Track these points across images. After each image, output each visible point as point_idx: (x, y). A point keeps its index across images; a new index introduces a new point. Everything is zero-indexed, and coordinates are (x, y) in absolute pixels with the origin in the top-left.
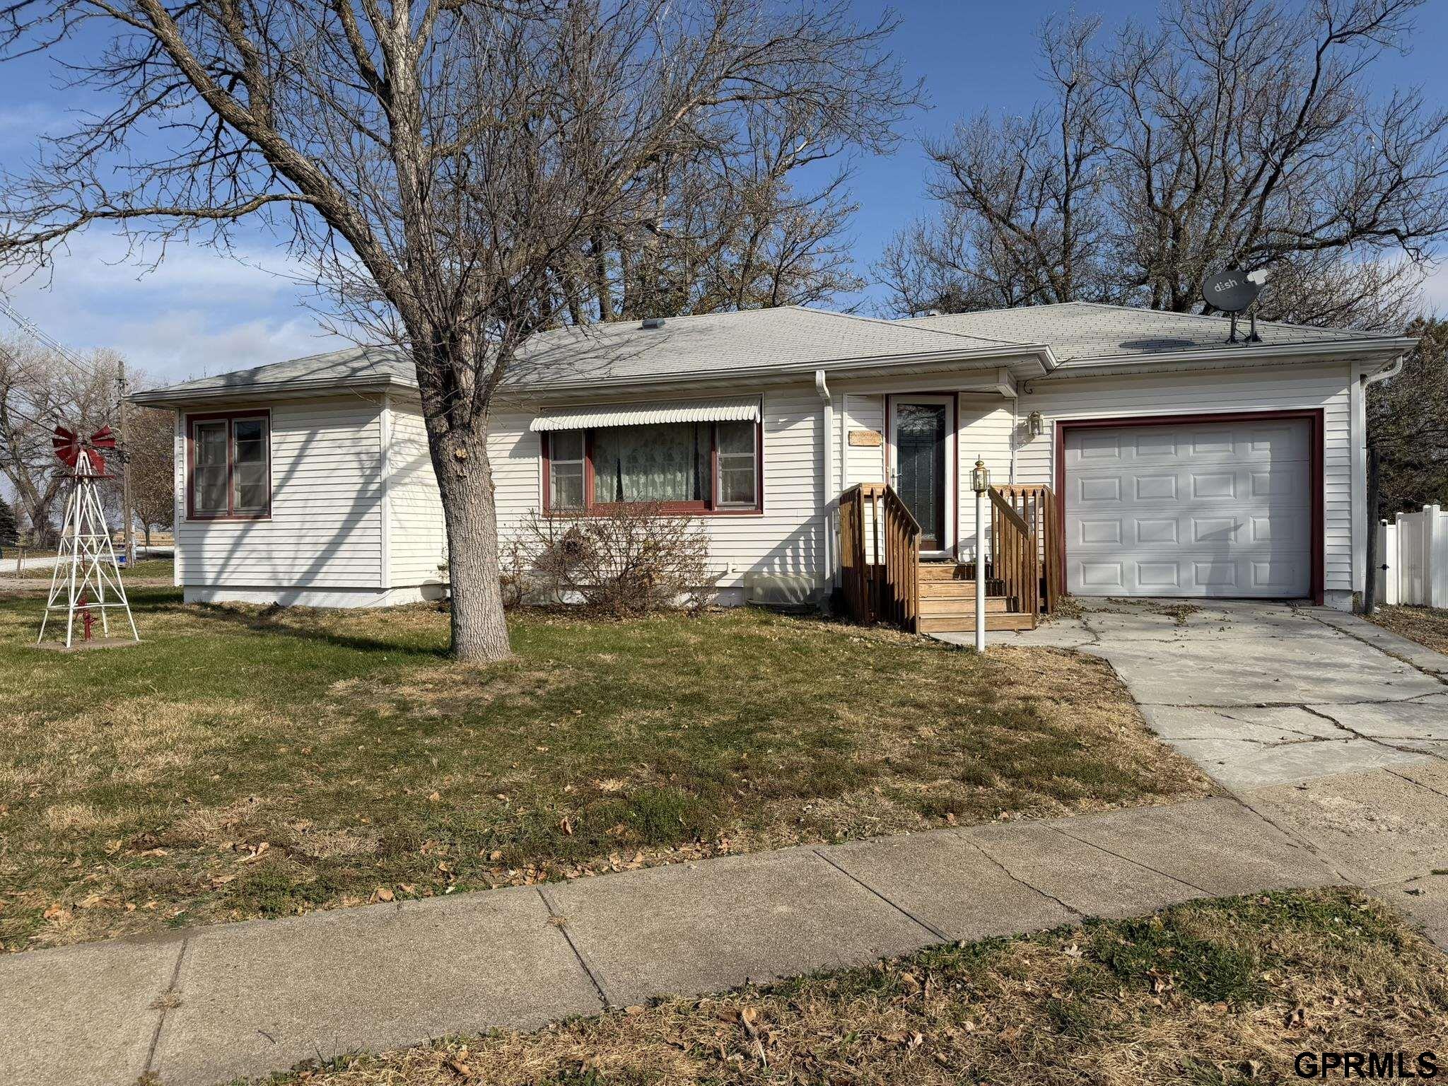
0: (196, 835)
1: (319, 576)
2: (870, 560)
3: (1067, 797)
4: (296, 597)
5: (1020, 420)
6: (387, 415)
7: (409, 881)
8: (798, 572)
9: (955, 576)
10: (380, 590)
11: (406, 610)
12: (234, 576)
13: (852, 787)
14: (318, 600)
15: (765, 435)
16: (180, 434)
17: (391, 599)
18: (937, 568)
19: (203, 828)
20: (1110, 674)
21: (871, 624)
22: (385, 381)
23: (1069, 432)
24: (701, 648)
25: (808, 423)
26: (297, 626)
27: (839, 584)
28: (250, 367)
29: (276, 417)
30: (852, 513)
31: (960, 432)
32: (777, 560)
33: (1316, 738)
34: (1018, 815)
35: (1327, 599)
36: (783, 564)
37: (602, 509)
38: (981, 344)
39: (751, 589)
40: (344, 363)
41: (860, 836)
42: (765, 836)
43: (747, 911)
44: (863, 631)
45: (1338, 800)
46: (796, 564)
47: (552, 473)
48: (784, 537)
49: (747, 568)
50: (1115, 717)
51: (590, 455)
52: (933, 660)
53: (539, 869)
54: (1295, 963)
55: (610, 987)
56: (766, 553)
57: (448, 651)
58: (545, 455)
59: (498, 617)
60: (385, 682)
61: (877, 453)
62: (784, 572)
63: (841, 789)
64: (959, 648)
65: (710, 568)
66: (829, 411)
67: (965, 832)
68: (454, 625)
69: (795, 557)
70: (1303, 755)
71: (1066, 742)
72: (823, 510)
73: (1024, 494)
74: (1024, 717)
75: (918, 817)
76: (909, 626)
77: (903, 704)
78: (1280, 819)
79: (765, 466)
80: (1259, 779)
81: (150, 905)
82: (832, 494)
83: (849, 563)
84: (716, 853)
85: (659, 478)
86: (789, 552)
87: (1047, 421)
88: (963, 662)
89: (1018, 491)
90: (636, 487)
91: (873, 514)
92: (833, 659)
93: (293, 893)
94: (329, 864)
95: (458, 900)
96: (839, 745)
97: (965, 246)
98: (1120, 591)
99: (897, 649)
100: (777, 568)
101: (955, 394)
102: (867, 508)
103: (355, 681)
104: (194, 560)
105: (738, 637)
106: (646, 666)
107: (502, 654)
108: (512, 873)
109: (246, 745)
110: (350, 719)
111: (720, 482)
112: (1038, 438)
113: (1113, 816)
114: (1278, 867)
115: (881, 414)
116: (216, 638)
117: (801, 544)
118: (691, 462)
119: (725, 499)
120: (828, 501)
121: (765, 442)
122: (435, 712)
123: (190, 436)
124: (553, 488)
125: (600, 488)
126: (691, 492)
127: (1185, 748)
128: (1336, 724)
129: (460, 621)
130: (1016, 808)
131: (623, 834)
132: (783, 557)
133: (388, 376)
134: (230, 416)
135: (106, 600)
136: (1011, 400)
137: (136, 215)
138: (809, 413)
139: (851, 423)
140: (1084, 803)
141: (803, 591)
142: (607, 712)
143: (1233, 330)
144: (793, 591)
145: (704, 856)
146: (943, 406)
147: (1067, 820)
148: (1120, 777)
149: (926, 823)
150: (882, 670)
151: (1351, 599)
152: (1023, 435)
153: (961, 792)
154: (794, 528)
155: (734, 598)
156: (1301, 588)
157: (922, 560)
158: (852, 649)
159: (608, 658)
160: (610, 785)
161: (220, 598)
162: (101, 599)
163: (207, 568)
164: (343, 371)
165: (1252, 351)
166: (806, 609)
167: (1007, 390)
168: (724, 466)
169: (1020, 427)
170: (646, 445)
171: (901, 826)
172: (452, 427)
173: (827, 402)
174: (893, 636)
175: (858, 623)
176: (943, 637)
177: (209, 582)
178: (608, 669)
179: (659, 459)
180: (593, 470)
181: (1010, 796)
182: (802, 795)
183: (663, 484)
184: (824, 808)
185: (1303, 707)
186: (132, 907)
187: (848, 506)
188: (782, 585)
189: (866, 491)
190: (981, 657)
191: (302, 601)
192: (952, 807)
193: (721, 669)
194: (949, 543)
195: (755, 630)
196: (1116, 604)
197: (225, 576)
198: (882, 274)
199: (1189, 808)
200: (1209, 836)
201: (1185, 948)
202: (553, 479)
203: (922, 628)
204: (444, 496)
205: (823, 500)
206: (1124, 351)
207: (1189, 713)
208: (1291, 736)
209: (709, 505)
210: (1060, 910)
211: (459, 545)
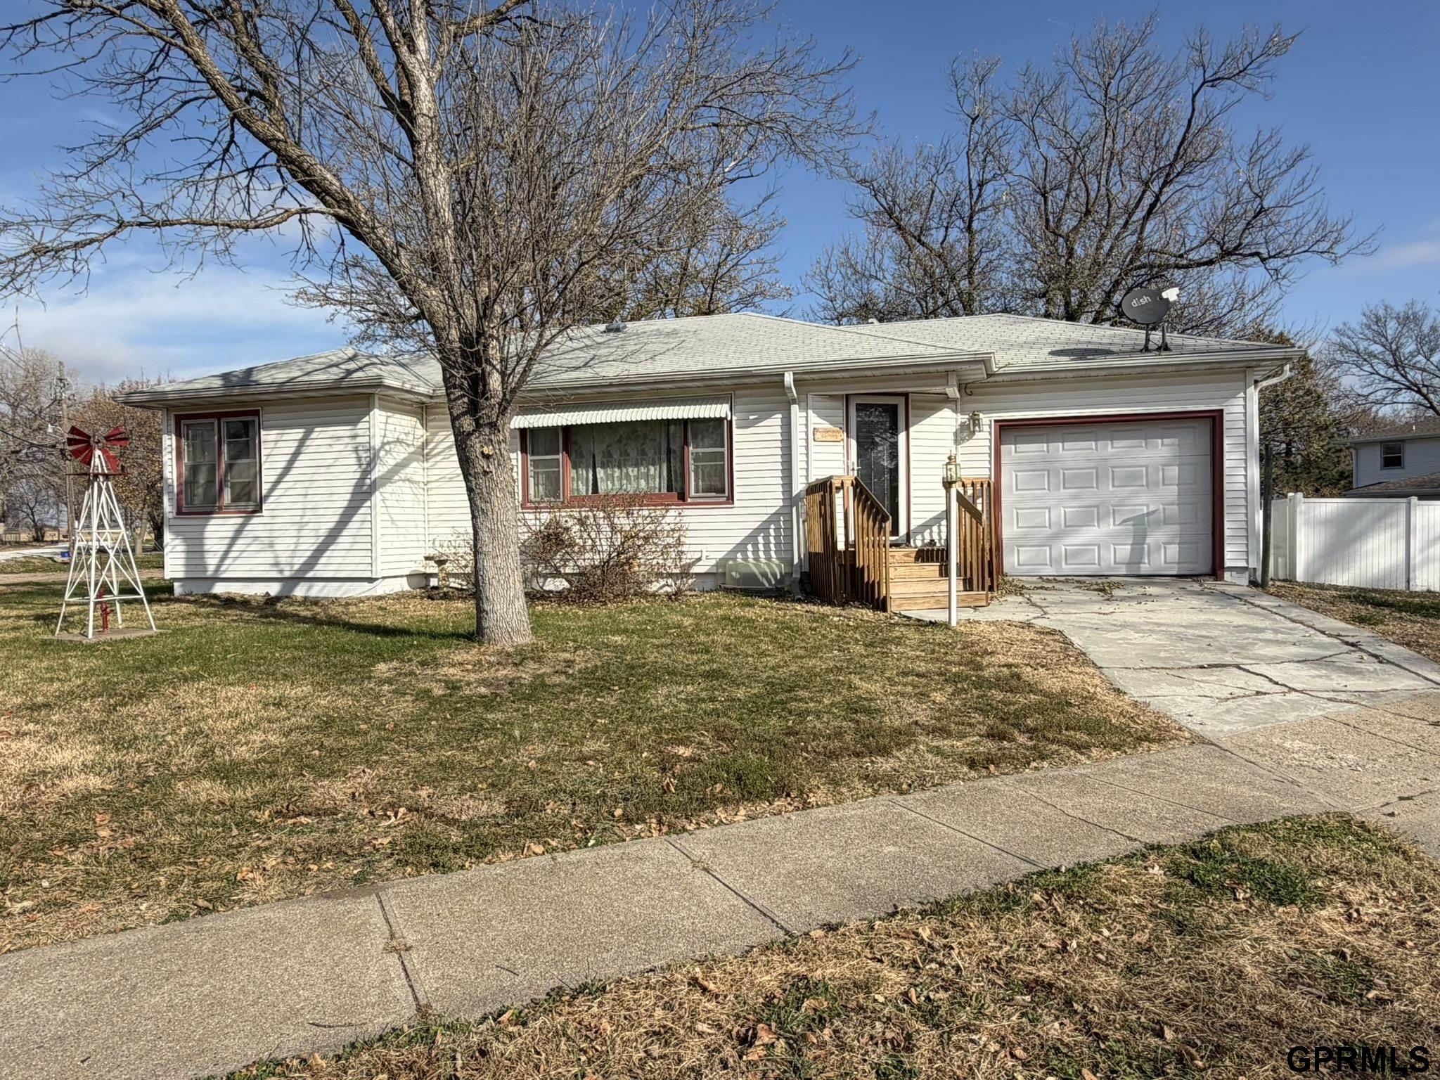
0: (329, 804)
1: (317, 567)
2: (841, 546)
3: (1080, 748)
4: (295, 586)
5: (962, 418)
6: (377, 415)
7: (553, 837)
8: (769, 558)
9: (916, 559)
10: (371, 580)
11: (399, 597)
12: (232, 568)
13: (899, 746)
14: (317, 590)
15: (735, 431)
16: (169, 433)
17: (381, 589)
18: (898, 553)
19: (334, 798)
20: (1067, 643)
21: (843, 605)
22: (378, 384)
23: (1006, 430)
24: (697, 628)
25: (777, 420)
26: (308, 614)
27: (806, 569)
28: (244, 367)
29: (265, 417)
30: (822, 503)
31: (911, 429)
32: (750, 547)
33: (1258, 693)
34: (1045, 764)
35: (1227, 575)
36: (756, 551)
37: (578, 501)
38: (931, 351)
39: (724, 574)
40: (336, 365)
41: (923, 788)
42: (844, 790)
43: (862, 851)
44: (838, 610)
45: (1297, 744)
46: (767, 551)
47: (531, 468)
48: (756, 525)
49: (721, 555)
50: (1086, 679)
51: (566, 449)
52: (913, 636)
53: (660, 822)
54: (1335, 873)
55: (781, 917)
56: (739, 540)
57: (475, 635)
58: (524, 450)
59: (521, 603)
60: (423, 664)
61: (839, 448)
62: (757, 559)
63: (891, 748)
64: (932, 624)
65: (689, 556)
66: (795, 408)
67: (1007, 779)
68: (480, 611)
69: (767, 544)
70: (1255, 707)
71: (1060, 701)
72: (790, 500)
73: (973, 485)
74: (1012, 682)
75: (965, 769)
76: (881, 605)
77: (905, 674)
78: (1259, 760)
79: (735, 460)
80: (1226, 728)
81: (329, 865)
82: (799, 486)
83: (818, 547)
84: (806, 806)
85: (632, 471)
86: (760, 540)
87: (987, 419)
88: (940, 636)
89: (968, 482)
90: (610, 479)
91: (842, 502)
92: (824, 636)
93: (456, 851)
94: (473, 824)
95: (604, 851)
96: (868, 711)
97: (886, 261)
98: (1049, 571)
99: (875, 628)
100: (750, 555)
101: (906, 395)
102: (838, 498)
103: (395, 664)
104: (195, 552)
105: (725, 618)
106: (654, 646)
107: (525, 639)
108: (638, 827)
109: (326, 723)
110: (408, 698)
111: (692, 474)
112: (978, 435)
113: (1122, 763)
114: (1277, 799)
115: (842, 413)
116: (231, 628)
117: (772, 532)
118: (664, 457)
119: (697, 491)
120: (794, 494)
121: (735, 438)
122: (483, 690)
123: (179, 435)
124: (531, 481)
125: (576, 481)
126: (664, 485)
127: (1155, 704)
128: (1271, 680)
129: (487, 607)
130: (1042, 758)
131: (721, 792)
132: (755, 545)
133: (380, 377)
134: (219, 416)
135: (122, 592)
136: (955, 401)
137: (172, 225)
138: (775, 411)
139: (815, 420)
140: (1095, 752)
141: (774, 575)
142: (645, 688)
143: (1148, 340)
144: (765, 575)
145: (797, 809)
146: (896, 406)
147: (1085, 766)
148: (1119, 730)
149: (973, 774)
150: (872, 645)
151: (1247, 575)
152: (965, 432)
153: (990, 746)
154: (765, 518)
155: (709, 584)
156: (1204, 567)
157: (891, 546)
158: (836, 627)
159: (618, 638)
160: (682, 751)
161: (219, 589)
162: (115, 591)
163: (209, 561)
164: (335, 374)
165: (1164, 359)
166: (778, 593)
167: (953, 392)
168: (695, 460)
169: (962, 425)
170: (620, 441)
171: (955, 778)
172: (478, 426)
173: (794, 401)
174: (868, 614)
175: (831, 604)
176: (914, 614)
177: (209, 574)
178: (624, 650)
179: (633, 454)
180: (569, 463)
181: (1034, 748)
182: (857, 755)
183: (637, 478)
184: (885, 765)
185: (1238, 667)
186: (315, 867)
187: (817, 497)
188: (755, 570)
189: (836, 483)
190: (954, 631)
191: (300, 591)
192: (990, 760)
193: (727, 647)
194: (903, 530)
195: (738, 611)
196: (1048, 583)
197: (223, 568)
198: (812, 285)
199: (1179, 753)
200: (1211, 776)
201: (1245, 864)
202: (530, 474)
203: (893, 607)
204: (470, 490)
205: (791, 492)
206: (1055, 358)
207: (1145, 674)
208: (1237, 692)
209: (682, 497)
210: (1122, 840)
211: (485, 536)
